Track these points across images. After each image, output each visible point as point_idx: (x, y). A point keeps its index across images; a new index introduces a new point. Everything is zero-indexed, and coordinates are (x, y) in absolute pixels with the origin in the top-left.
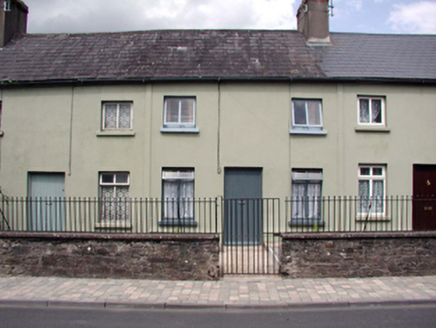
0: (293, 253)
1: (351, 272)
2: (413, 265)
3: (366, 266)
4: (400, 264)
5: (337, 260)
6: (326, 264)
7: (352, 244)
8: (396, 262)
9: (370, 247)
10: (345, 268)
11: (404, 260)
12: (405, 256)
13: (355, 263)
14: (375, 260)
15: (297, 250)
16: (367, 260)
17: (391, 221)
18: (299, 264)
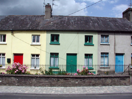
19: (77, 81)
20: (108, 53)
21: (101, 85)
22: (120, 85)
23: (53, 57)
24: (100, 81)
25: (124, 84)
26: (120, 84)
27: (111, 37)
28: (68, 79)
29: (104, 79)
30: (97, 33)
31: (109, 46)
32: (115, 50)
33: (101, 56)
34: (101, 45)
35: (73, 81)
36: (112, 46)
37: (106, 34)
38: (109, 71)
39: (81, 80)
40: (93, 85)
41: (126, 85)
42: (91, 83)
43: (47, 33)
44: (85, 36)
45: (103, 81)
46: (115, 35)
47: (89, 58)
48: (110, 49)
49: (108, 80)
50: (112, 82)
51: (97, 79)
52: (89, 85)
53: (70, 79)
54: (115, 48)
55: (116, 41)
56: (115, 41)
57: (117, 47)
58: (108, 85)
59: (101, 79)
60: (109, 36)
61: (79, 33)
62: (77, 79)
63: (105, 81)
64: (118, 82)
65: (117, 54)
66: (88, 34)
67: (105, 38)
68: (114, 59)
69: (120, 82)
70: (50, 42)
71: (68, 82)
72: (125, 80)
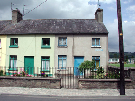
19: (10, 82)
20: (66, 56)
21: (31, 87)
22: (50, 88)
23: (13, 59)
24: (30, 83)
25: (54, 87)
26: (50, 86)
27: (70, 39)
28: (2, 79)
29: (34, 81)
30: (54, 36)
31: (67, 48)
32: (73, 53)
33: (58, 59)
34: (58, 47)
35: (6, 82)
36: (70, 49)
37: (64, 36)
38: (67, 74)
39: (13, 81)
40: (24, 86)
41: (57, 88)
42: (22, 85)
43: (7, 37)
44: (42, 39)
45: (33, 83)
46: (73, 37)
47: (47, 60)
48: (67, 51)
49: (37, 82)
50: (41, 84)
51: (27, 81)
52: (20, 86)
53: (3, 79)
54: (73, 51)
55: (75, 43)
56: (73, 43)
57: (75, 50)
58: (38, 87)
59: (31, 81)
60: (67, 38)
61: (36, 36)
62: (10, 80)
63: (34, 83)
64: (48, 85)
65: (76, 57)
66: (45, 37)
67: (64, 40)
68: (72, 62)
69: (50, 85)
70: (10, 46)
71: (2, 82)
72: (55, 83)
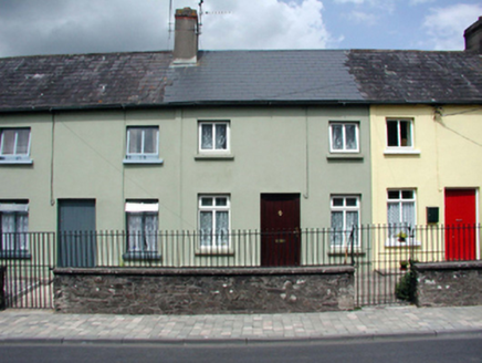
0: (63, 288)
1: (121, 309)
2: (185, 304)
3: (136, 303)
4: (172, 303)
5: (107, 296)
6: (95, 300)
7: (121, 280)
8: (167, 299)
9: (140, 283)
10: (115, 304)
11: (176, 297)
12: (177, 294)
13: (125, 300)
14: (146, 298)
15: (66, 285)
16: (137, 297)
17: (233, 255)
18: (69, 298)
